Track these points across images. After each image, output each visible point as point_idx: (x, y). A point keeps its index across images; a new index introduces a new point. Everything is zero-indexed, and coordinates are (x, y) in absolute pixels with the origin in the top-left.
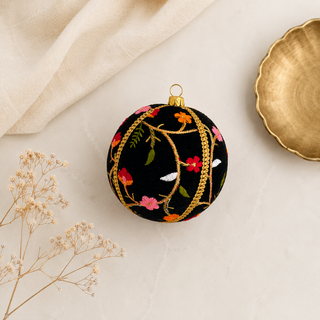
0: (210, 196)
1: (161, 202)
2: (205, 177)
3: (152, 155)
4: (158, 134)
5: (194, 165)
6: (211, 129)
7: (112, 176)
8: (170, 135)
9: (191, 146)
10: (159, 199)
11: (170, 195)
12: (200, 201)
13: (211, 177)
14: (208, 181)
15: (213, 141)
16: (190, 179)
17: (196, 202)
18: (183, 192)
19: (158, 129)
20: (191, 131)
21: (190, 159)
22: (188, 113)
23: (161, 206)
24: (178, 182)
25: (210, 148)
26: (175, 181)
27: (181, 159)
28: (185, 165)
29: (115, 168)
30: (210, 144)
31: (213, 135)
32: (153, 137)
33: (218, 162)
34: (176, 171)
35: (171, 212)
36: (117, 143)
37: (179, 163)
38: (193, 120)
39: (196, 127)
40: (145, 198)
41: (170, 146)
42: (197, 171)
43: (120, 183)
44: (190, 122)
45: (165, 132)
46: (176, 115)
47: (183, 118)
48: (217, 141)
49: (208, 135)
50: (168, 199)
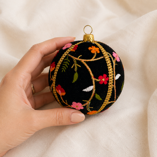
0: (115, 97)
1: (84, 105)
2: (111, 86)
3: (76, 76)
4: (79, 62)
5: (104, 80)
6: (112, 55)
7: (52, 89)
8: (87, 62)
9: (100, 68)
10: (83, 103)
11: (90, 100)
12: (109, 101)
13: (115, 86)
14: (113, 89)
15: (114, 62)
16: (102, 89)
17: (107, 102)
18: (98, 97)
19: (78, 59)
20: (99, 58)
21: (101, 77)
22: (96, 46)
23: (85, 107)
24: (94, 92)
25: (113, 67)
26: (92, 91)
27: (95, 77)
28: (98, 80)
29: (54, 85)
30: (112, 65)
31: (114, 58)
32: (76, 65)
33: (118, 76)
34: (92, 85)
35: (92, 110)
36: (53, 69)
37: (94, 79)
38: (100, 50)
39: (103, 55)
40: (74, 103)
41: (87, 70)
42: (106, 83)
43: (57, 94)
44: (99, 52)
45: (83, 61)
46: (90, 48)
47: (94, 50)
48: (116, 62)
49: (111, 60)
50: (88, 103)
